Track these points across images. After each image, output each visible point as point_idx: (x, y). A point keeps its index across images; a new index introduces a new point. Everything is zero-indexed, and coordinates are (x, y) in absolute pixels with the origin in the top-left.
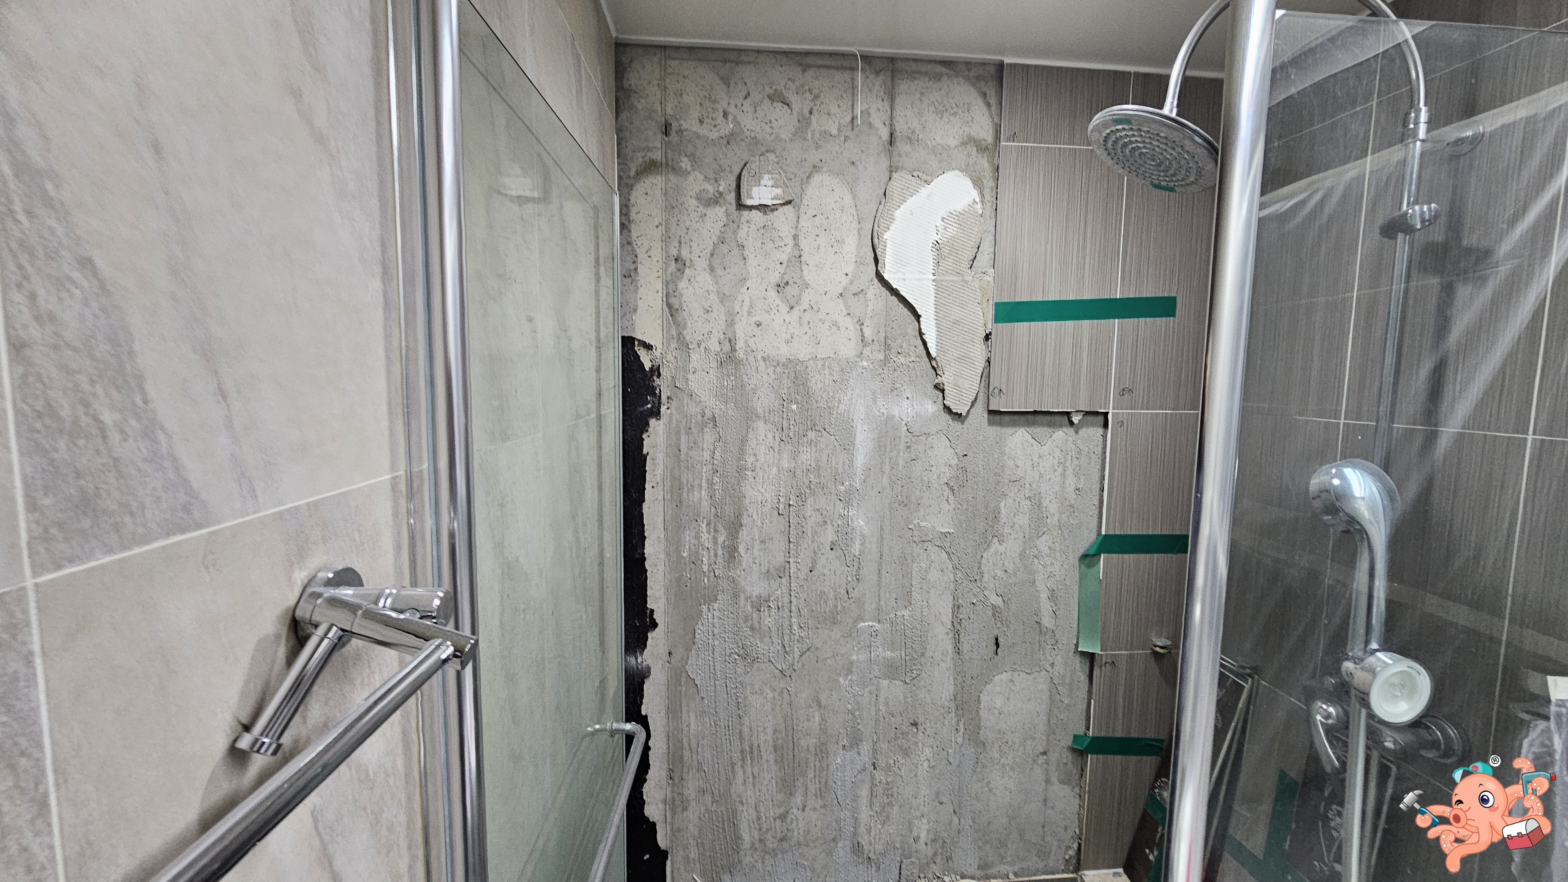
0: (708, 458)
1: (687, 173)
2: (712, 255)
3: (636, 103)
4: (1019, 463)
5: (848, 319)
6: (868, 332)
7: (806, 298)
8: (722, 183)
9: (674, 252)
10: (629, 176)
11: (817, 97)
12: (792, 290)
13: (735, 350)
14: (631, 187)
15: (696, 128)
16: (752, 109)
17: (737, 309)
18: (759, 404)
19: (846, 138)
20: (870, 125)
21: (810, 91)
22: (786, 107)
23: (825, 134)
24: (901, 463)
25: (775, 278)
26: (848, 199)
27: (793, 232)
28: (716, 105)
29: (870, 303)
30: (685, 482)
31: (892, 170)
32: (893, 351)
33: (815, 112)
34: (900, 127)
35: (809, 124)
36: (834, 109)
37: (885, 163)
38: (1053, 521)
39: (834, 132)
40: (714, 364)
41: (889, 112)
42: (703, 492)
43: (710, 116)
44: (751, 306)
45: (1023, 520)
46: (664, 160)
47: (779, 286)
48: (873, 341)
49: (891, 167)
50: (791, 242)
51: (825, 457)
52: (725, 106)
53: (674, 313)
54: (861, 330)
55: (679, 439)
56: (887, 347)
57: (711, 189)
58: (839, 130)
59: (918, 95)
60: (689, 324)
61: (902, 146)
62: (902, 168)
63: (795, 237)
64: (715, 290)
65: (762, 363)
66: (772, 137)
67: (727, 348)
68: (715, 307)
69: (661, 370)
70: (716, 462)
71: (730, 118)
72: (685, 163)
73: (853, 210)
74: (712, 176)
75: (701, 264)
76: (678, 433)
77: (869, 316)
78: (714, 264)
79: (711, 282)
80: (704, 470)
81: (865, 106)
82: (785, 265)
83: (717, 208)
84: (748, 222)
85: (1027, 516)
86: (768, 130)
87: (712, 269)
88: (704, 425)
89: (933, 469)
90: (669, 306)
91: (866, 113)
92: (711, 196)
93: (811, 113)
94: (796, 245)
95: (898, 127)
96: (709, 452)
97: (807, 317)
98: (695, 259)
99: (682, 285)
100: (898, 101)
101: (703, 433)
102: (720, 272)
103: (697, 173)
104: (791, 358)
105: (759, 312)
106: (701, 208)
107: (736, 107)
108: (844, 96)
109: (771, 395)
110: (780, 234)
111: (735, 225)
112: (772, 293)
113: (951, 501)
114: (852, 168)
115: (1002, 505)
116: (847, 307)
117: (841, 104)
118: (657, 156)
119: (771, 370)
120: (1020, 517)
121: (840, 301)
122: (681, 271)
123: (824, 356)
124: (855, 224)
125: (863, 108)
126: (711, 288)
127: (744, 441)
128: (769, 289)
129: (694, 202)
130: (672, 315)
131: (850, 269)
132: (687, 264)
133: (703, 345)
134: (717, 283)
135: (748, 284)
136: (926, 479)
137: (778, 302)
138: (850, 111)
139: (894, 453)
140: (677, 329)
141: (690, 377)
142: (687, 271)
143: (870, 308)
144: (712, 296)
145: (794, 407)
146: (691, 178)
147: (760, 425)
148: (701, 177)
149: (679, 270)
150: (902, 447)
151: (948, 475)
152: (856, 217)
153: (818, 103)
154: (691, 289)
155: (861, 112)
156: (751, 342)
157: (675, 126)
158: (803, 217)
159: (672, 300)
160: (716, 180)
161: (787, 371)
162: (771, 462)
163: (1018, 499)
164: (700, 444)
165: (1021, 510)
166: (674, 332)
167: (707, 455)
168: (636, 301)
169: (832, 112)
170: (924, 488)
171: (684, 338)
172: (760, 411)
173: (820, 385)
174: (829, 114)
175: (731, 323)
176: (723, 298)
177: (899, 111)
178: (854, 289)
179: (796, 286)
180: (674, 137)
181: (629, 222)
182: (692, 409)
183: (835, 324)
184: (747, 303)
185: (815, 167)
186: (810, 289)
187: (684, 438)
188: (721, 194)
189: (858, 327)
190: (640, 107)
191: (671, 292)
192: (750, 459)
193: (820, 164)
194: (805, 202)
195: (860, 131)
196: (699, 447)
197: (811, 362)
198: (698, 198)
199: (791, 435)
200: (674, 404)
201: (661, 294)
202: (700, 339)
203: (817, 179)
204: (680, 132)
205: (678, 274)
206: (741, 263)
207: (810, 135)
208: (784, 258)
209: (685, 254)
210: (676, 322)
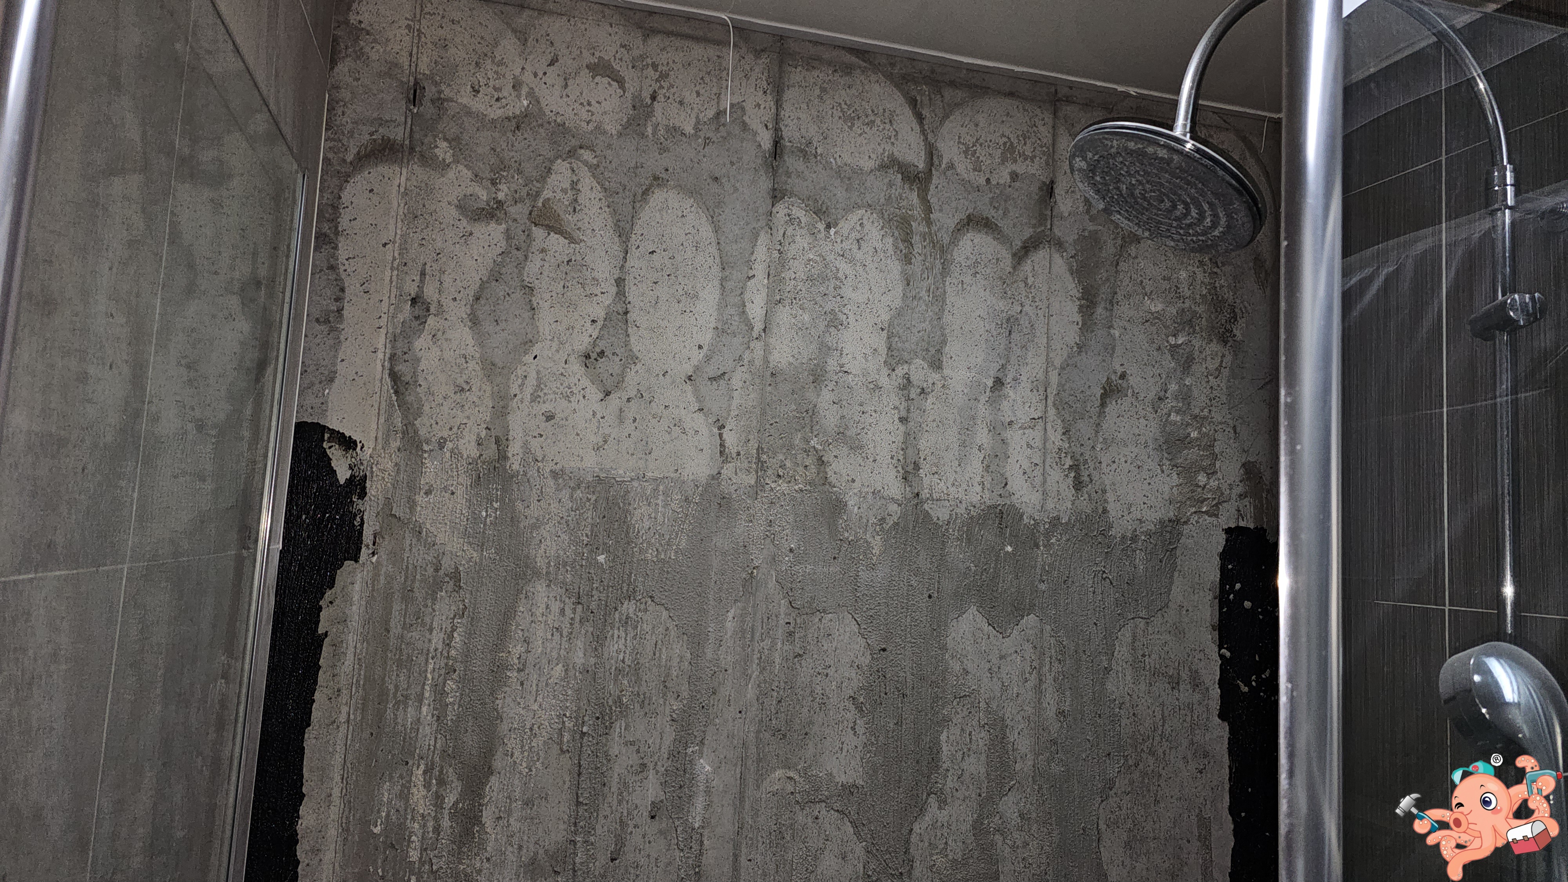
0: (440, 647)
1: (445, 166)
2: (478, 299)
3: (367, 49)
4: (970, 666)
5: (700, 417)
6: (731, 439)
7: (632, 377)
8: (503, 187)
9: (412, 289)
10: (344, 161)
11: (664, 76)
12: (609, 366)
13: (506, 458)
14: (346, 178)
15: (465, 98)
16: (560, 81)
17: (514, 389)
18: (541, 551)
19: (707, 141)
20: (745, 127)
21: (655, 66)
22: (615, 84)
23: (674, 131)
24: (777, 661)
25: (582, 341)
26: (706, 232)
27: (617, 274)
28: (502, 69)
29: (736, 394)
30: (391, 687)
31: (777, 195)
32: (770, 472)
33: (660, 98)
34: (789, 132)
35: (650, 114)
36: (689, 97)
37: (765, 184)
38: (1024, 767)
39: (689, 129)
40: (465, 480)
41: (773, 110)
42: (424, 709)
43: (491, 83)
44: (538, 386)
45: (975, 766)
46: (407, 142)
47: (588, 357)
48: (738, 454)
49: (774, 190)
50: (614, 290)
51: (649, 648)
52: (518, 71)
53: (402, 389)
54: (721, 435)
55: (388, 611)
56: (761, 465)
57: (483, 195)
58: (696, 128)
59: (817, 92)
60: (426, 408)
61: (792, 162)
62: (792, 194)
63: (620, 282)
64: (477, 355)
65: (551, 482)
66: (591, 127)
67: (491, 451)
68: (476, 383)
69: (368, 484)
70: (453, 653)
71: (524, 90)
72: (443, 150)
73: (713, 249)
74: (487, 175)
75: (458, 311)
76: (388, 598)
77: (733, 414)
78: (479, 313)
79: (471, 342)
80: (431, 667)
81: (737, 99)
82: (600, 323)
83: (493, 225)
84: (543, 251)
85: (983, 757)
86: (585, 115)
87: (474, 321)
88: (435, 587)
89: (831, 671)
90: (394, 376)
91: (738, 108)
92: (483, 205)
93: (654, 98)
94: (621, 293)
95: (786, 133)
96: (442, 635)
97: (632, 410)
98: (447, 302)
99: (421, 343)
100: (790, 95)
101: (434, 599)
102: (488, 326)
103: (461, 167)
104: (602, 475)
105: (552, 396)
106: (464, 222)
107: (535, 75)
108: (707, 79)
109: (563, 536)
110: (595, 274)
111: (520, 254)
112: (576, 367)
113: (860, 730)
114: (714, 188)
115: (943, 737)
116: (699, 399)
117: (702, 92)
118: (398, 134)
119: (565, 494)
120: (972, 759)
121: (688, 388)
122: (420, 319)
123: (657, 474)
124: (716, 269)
125: (735, 101)
126: (470, 350)
127: (508, 615)
128: (572, 359)
129: (454, 212)
130: (396, 392)
131: (707, 338)
132: (433, 310)
133: (450, 445)
134: (481, 345)
135: (536, 350)
136: (819, 690)
137: (585, 382)
138: (714, 103)
139: (768, 642)
140: (405, 416)
141: (420, 499)
142: (431, 321)
143: (735, 403)
144: (472, 364)
145: (601, 558)
146: (451, 174)
147: (540, 590)
148: (467, 174)
149: (417, 318)
150: (780, 633)
151: (855, 684)
152: (718, 260)
153: (665, 84)
154: (435, 350)
155: (732, 105)
156: (535, 444)
157: (430, 91)
158: (634, 253)
159: (400, 368)
160: (494, 183)
161: (593, 498)
162: (554, 654)
163: (968, 729)
164: (427, 620)
165: (974, 747)
166: (398, 422)
167: (437, 640)
168: (334, 364)
169: (686, 101)
170: (816, 705)
171: (416, 432)
172: (541, 563)
173: (647, 524)
174: (681, 103)
175: (501, 411)
176: (490, 368)
177: (787, 112)
178: (711, 370)
179: (617, 359)
180: (427, 109)
181: (337, 233)
182: (419, 556)
183: (678, 423)
184: (532, 381)
185: (656, 178)
186: (639, 366)
187: (397, 607)
188: (500, 203)
189: (716, 430)
190: (374, 56)
191: (399, 353)
192: (518, 649)
193: (664, 175)
194: (637, 229)
195: (729, 133)
196: (423, 624)
197: (635, 484)
198: (459, 207)
199: (593, 606)
200: (385, 545)
201: (380, 355)
202: (445, 434)
203: (658, 197)
204: (439, 102)
205: (415, 323)
206: (527, 315)
207: (650, 130)
208: (600, 313)
209: (430, 292)
210: (402, 404)
